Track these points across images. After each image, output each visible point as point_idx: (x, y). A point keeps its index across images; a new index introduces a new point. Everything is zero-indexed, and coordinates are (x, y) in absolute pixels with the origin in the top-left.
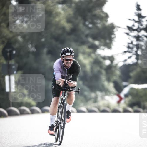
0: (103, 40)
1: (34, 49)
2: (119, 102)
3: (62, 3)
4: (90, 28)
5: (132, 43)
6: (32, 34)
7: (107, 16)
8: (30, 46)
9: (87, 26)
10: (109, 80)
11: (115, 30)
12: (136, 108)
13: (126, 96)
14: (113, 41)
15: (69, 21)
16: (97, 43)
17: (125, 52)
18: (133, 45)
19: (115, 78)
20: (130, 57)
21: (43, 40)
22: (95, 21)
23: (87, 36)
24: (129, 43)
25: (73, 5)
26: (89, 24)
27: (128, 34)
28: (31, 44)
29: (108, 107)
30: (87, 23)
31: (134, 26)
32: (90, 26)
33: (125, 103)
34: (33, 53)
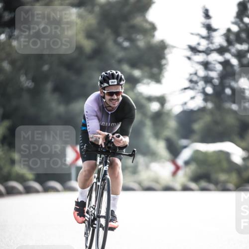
0: (147, 69)
1: (30, 84)
2: (174, 174)
3: (78, 5)
4: (125, 49)
5: (196, 74)
6: (27, 57)
7: (153, 28)
8: (23, 78)
9: (119, 45)
10: (157, 136)
11: (167, 51)
12: (204, 184)
13: (187, 163)
14: (164, 70)
15: (89, 35)
16: (137, 73)
17: (185, 89)
18: (198, 77)
19: (168, 133)
20: (193, 98)
21: (46, 68)
22: (133, 36)
23: (120, 61)
24: (191, 74)
25: (97, 9)
26: (123, 41)
27: (189, 58)
28: (26, 74)
29: (157, 181)
30: (120, 40)
31: (199, 44)
32: (126, 44)
33: (185, 175)
34: (29, 90)
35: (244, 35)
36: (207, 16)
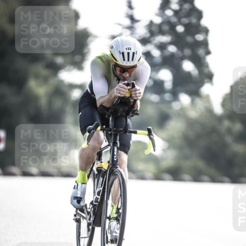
0: (69, 56)
16: (59, 60)
35: (166, 28)
36: (130, 7)
